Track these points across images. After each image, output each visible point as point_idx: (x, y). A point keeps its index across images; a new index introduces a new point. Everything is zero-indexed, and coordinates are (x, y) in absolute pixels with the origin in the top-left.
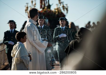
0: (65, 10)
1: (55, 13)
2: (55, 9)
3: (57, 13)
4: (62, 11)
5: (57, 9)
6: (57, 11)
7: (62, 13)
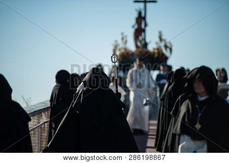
0: (168, 50)
1: (154, 55)
2: (154, 49)
3: (156, 55)
4: (164, 51)
5: (157, 49)
6: (156, 51)
7: (163, 55)
